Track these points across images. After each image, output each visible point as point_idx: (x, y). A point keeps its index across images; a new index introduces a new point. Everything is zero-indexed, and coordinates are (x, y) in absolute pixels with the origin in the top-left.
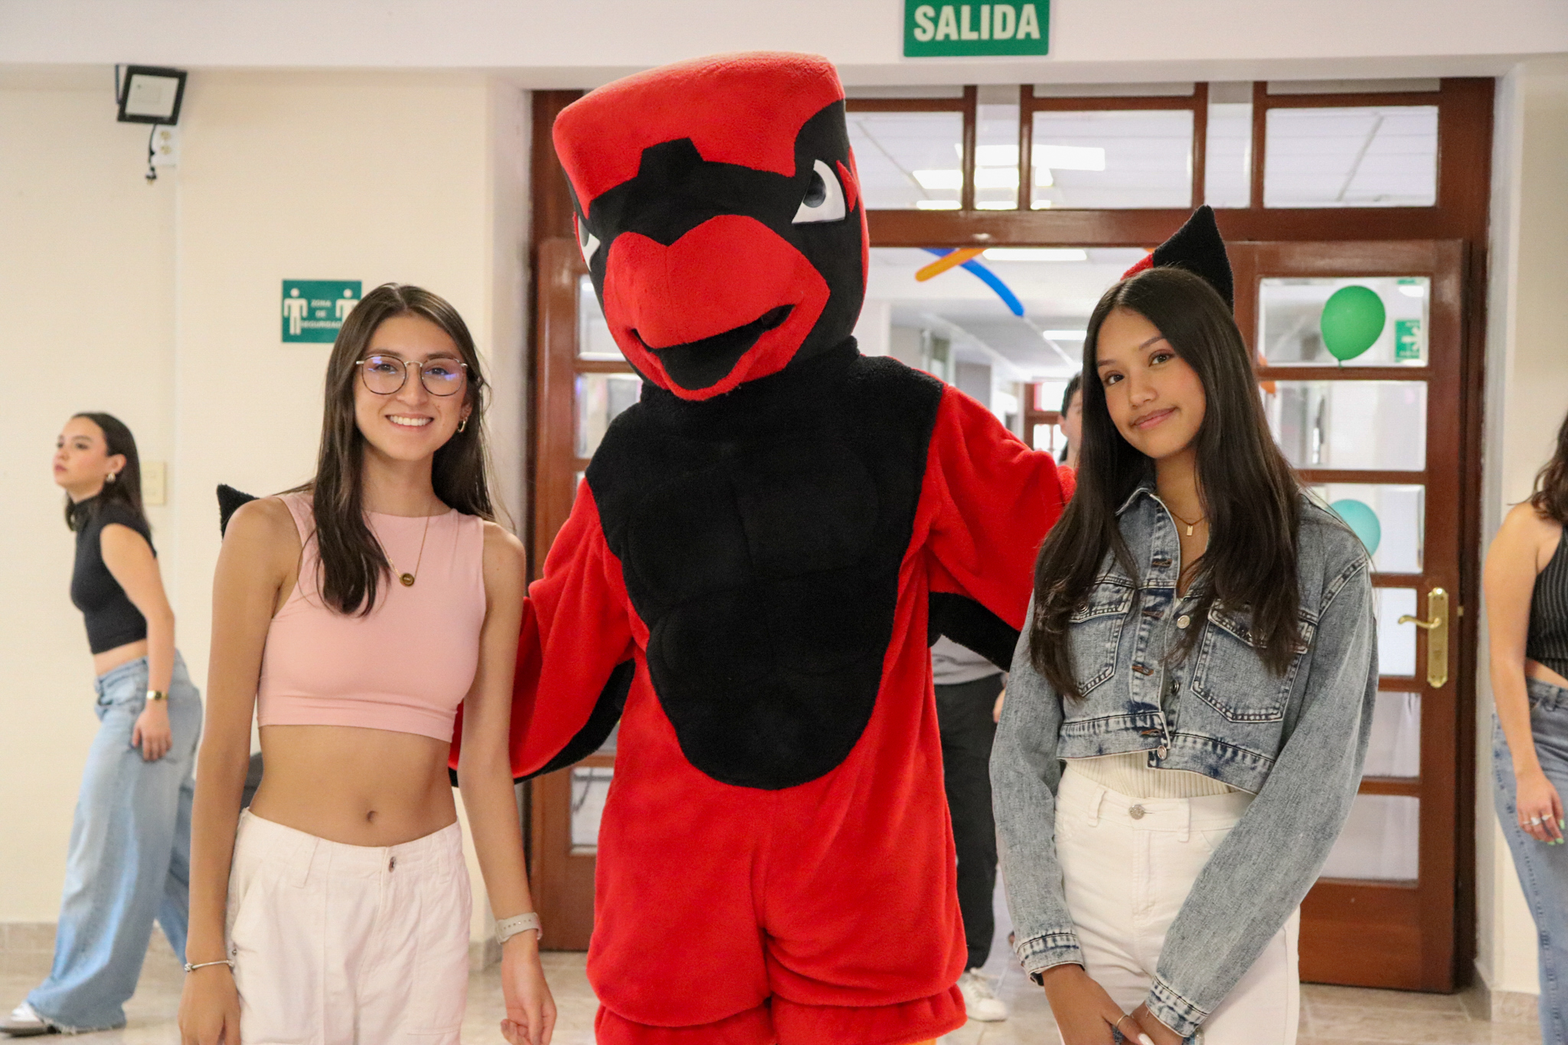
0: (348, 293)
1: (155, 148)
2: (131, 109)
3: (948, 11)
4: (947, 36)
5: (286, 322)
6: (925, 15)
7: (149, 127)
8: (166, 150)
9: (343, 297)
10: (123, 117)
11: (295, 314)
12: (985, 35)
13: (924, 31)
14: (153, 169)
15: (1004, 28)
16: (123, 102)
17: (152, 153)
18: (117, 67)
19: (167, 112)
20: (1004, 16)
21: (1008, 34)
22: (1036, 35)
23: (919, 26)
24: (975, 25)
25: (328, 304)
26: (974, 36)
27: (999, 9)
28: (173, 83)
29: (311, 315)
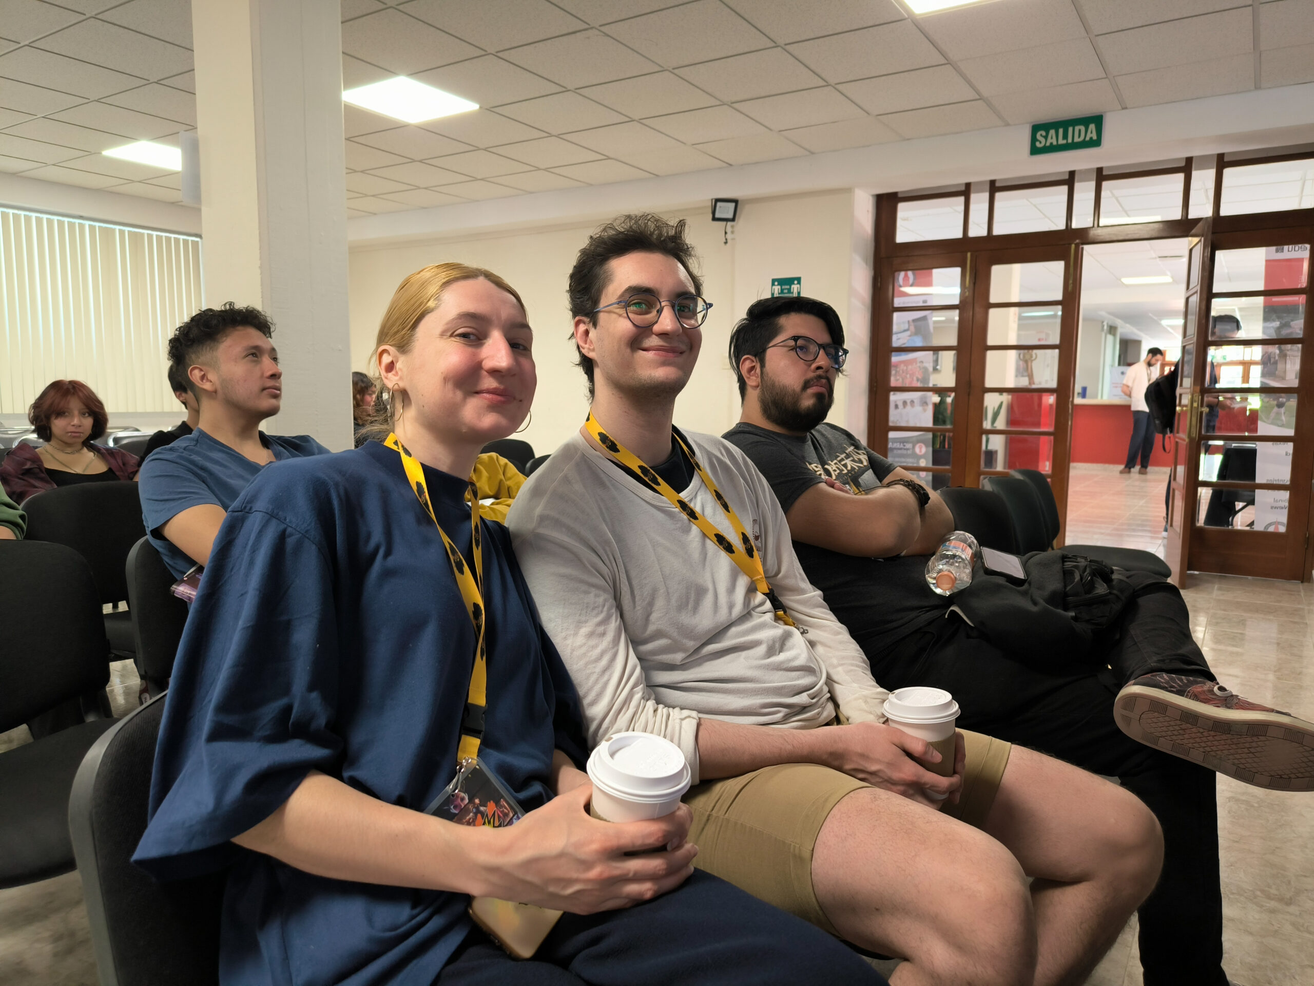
0: (796, 282)
1: (727, 231)
2: (717, 215)
3: (1052, 132)
4: (1051, 144)
6: (1041, 135)
7: (724, 223)
8: (732, 232)
9: (794, 284)
10: (714, 219)
12: (1070, 140)
13: (1040, 142)
14: (726, 239)
15: (1079, 136)
16: (714, 213)
17: (726, 233)
18: (712, 200)
19: (730, 216)
20: (1080, 131)
21: (1081, 139)
22: (1095, 137)
23: (1038, 140)
24: (1065, 137)
25: (788, 287)
26: (1065, 142)
27: (1077, 128)
28: (732, 205)
29: (782, 290)
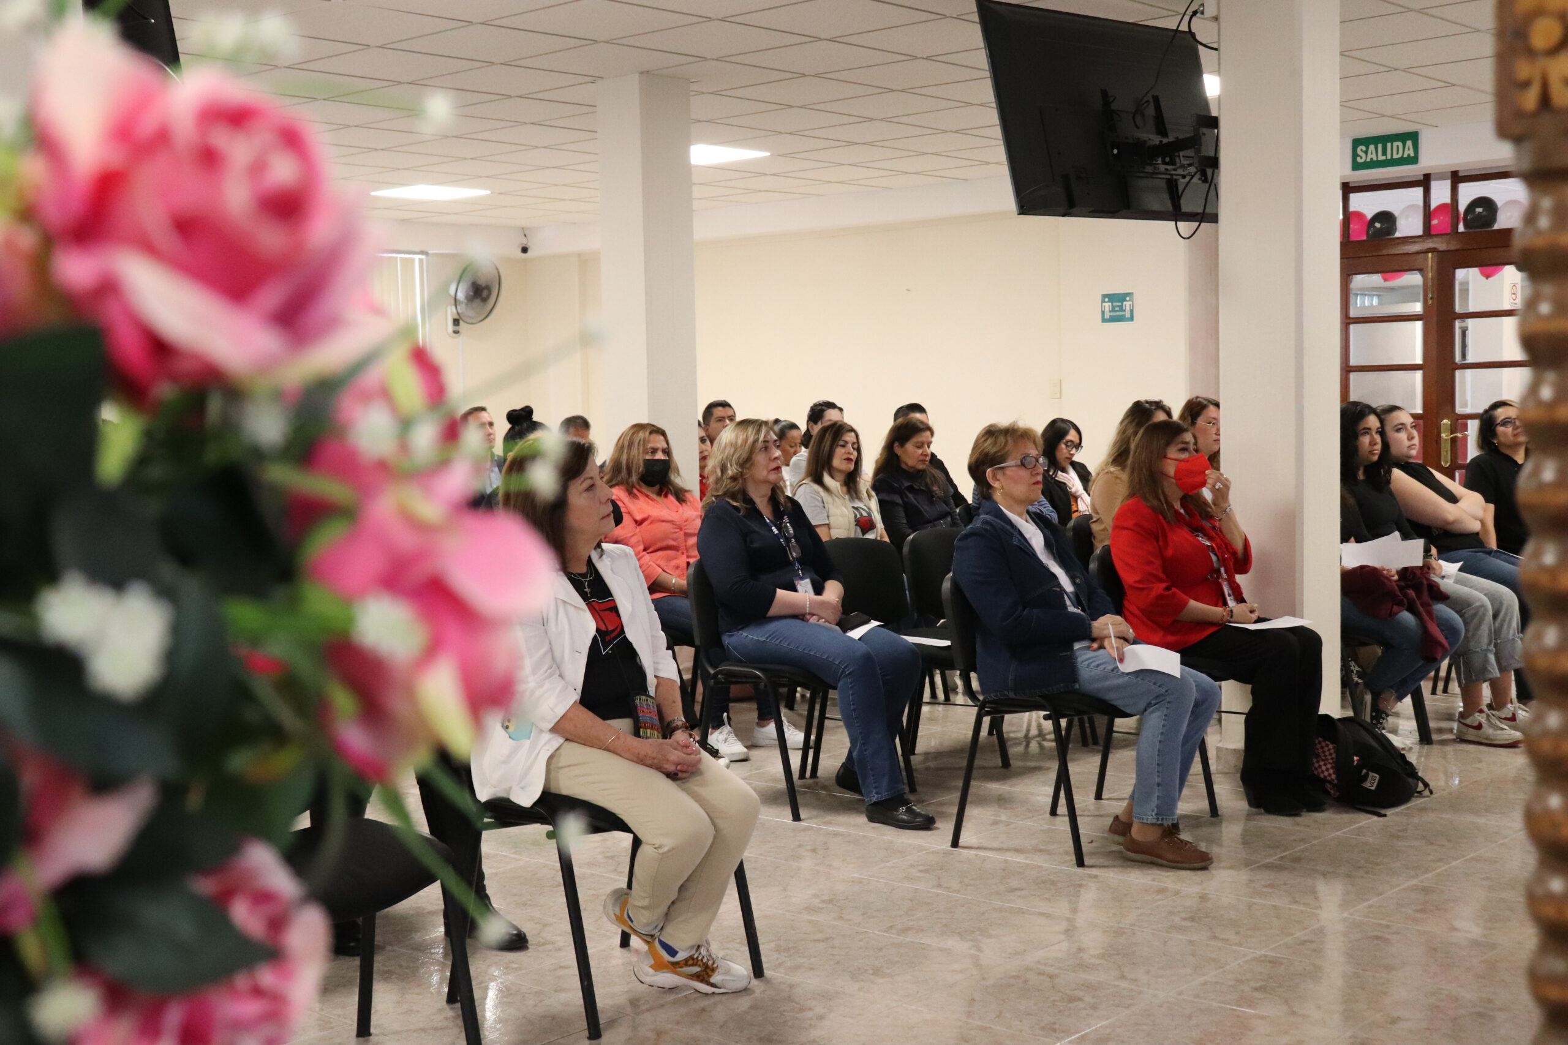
0: (1128, 298)
3: (1372, 147)
4: (1372, 159)
5: (1103, 313)
6: (1361, 150)
9: (1125, 300)
11: (1107, 309)
12: (1389, 157)
13: (1361, 158)
15: (1398, 153)
20: (1398, 146)
21: (1400, 156)
22: (1412, 155)
23: (1359, 156)
24: (1384, 153)
25: (1120, 304)
26: (1384, 158)
27: (1395, 144)
29: (1113, 307)
